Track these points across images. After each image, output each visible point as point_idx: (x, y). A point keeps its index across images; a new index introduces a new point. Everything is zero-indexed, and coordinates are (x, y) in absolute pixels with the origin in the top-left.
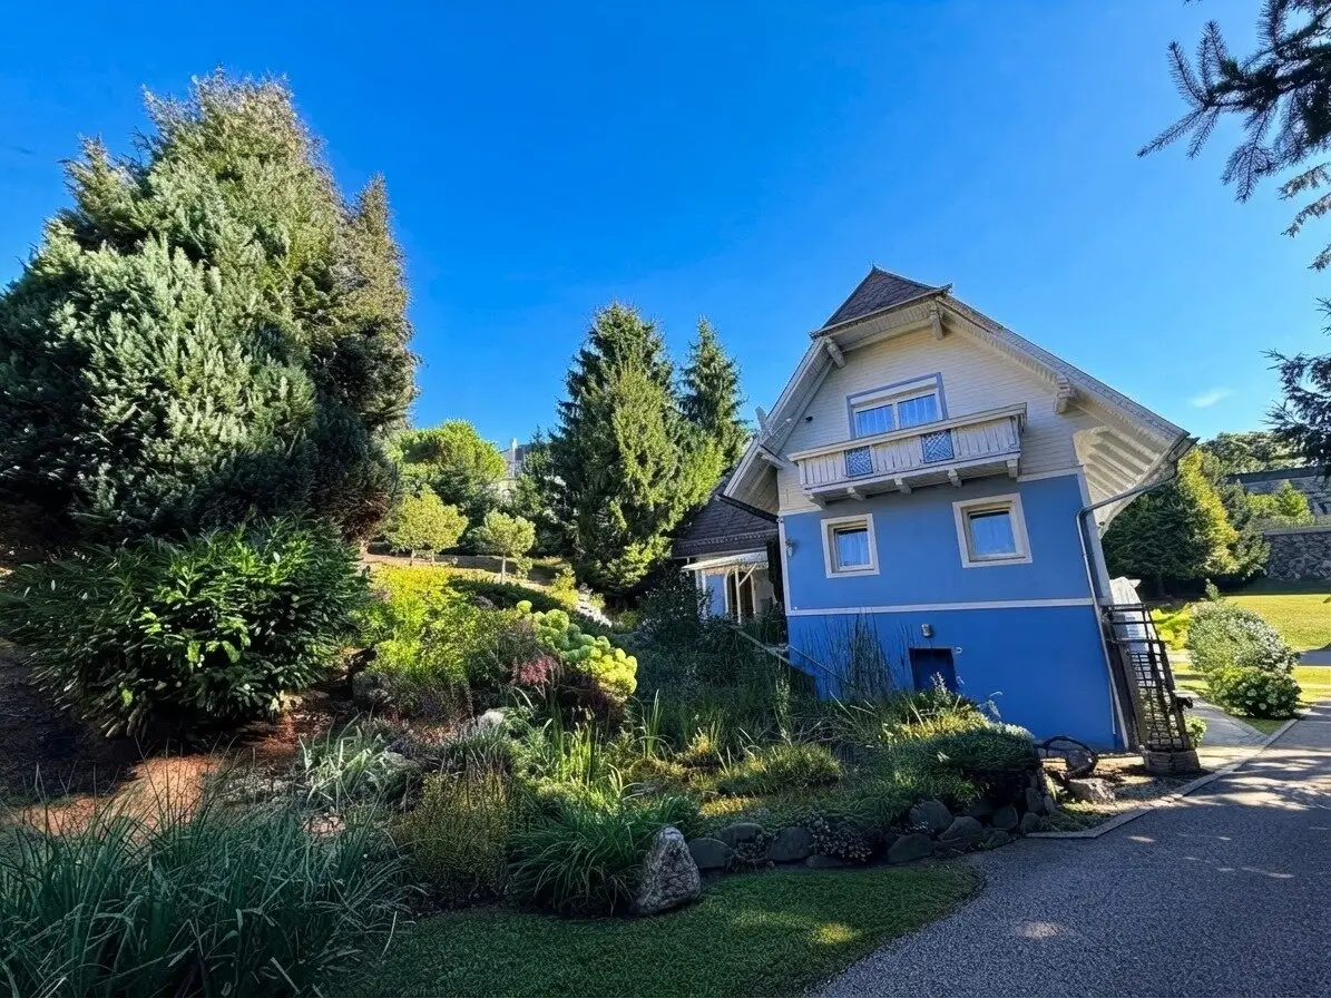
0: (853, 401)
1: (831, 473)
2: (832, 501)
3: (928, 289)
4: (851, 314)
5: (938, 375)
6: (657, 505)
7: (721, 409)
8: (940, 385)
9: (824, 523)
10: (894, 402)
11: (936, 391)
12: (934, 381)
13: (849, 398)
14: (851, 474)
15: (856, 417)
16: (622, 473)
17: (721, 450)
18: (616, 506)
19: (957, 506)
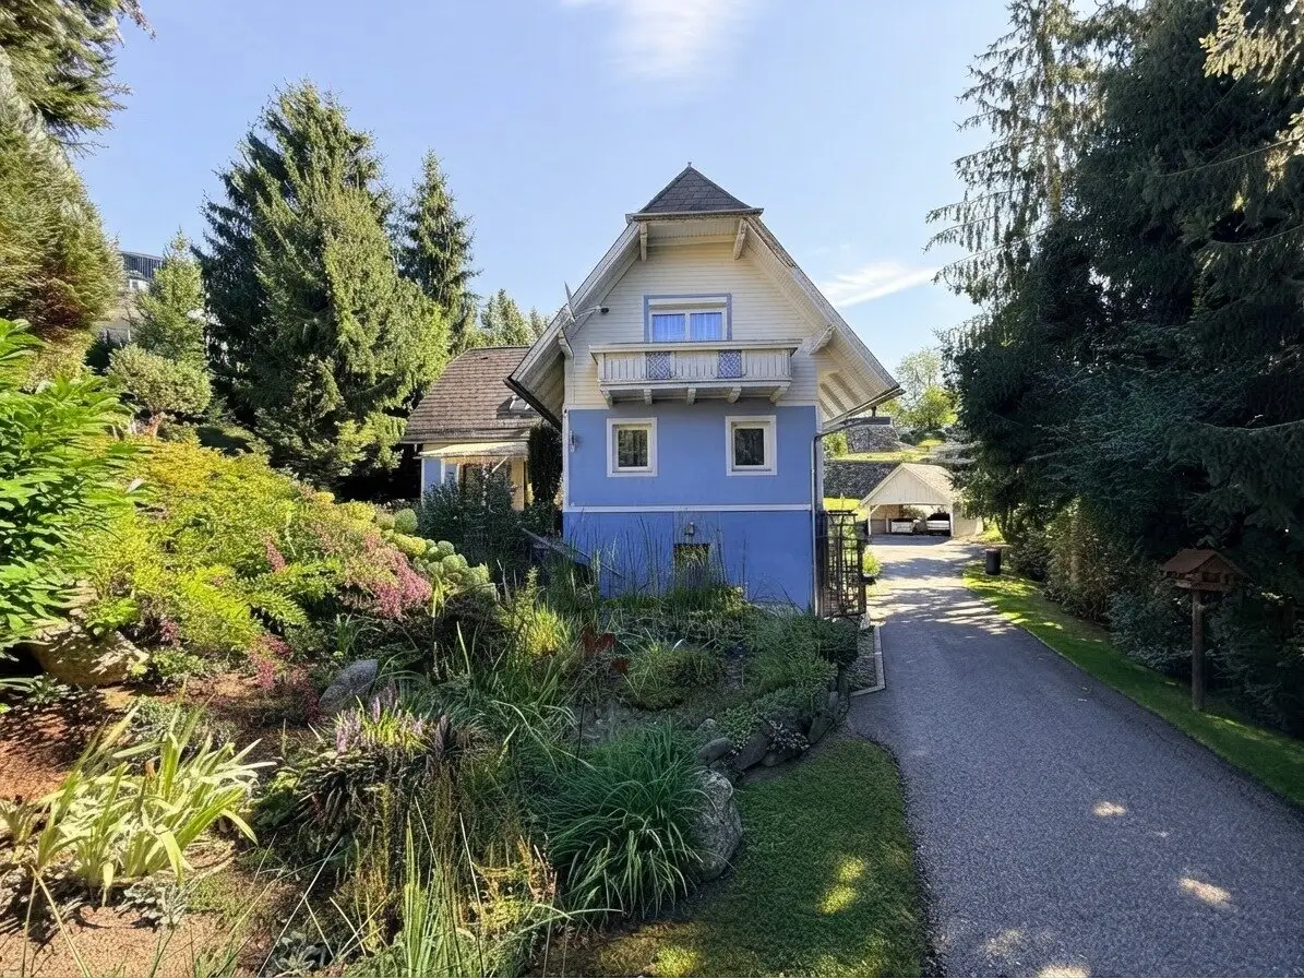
0: (652, 302)
1: (631, 374)
2: (621, 401)
3: (743, 206)
4: (666, 207)
5: (729, 296)
6: (380, 377)
7: (449, 276)
8: (728, 305)
9: (610, 423)
10: (687, 313)
11: (724, 311)
12: (724, 300)
13: (647, 298)
14: (653, 377)
15: (650, 317)
16: (334, 328)
17: (447, 324)
18: (327, 367)
19: (729, 420)
